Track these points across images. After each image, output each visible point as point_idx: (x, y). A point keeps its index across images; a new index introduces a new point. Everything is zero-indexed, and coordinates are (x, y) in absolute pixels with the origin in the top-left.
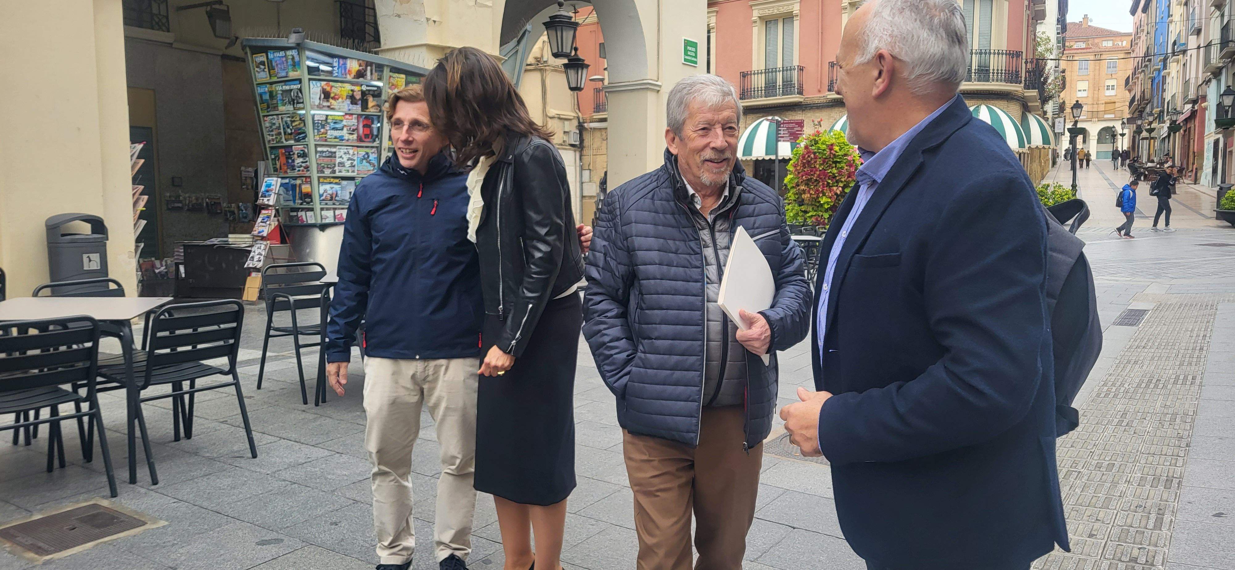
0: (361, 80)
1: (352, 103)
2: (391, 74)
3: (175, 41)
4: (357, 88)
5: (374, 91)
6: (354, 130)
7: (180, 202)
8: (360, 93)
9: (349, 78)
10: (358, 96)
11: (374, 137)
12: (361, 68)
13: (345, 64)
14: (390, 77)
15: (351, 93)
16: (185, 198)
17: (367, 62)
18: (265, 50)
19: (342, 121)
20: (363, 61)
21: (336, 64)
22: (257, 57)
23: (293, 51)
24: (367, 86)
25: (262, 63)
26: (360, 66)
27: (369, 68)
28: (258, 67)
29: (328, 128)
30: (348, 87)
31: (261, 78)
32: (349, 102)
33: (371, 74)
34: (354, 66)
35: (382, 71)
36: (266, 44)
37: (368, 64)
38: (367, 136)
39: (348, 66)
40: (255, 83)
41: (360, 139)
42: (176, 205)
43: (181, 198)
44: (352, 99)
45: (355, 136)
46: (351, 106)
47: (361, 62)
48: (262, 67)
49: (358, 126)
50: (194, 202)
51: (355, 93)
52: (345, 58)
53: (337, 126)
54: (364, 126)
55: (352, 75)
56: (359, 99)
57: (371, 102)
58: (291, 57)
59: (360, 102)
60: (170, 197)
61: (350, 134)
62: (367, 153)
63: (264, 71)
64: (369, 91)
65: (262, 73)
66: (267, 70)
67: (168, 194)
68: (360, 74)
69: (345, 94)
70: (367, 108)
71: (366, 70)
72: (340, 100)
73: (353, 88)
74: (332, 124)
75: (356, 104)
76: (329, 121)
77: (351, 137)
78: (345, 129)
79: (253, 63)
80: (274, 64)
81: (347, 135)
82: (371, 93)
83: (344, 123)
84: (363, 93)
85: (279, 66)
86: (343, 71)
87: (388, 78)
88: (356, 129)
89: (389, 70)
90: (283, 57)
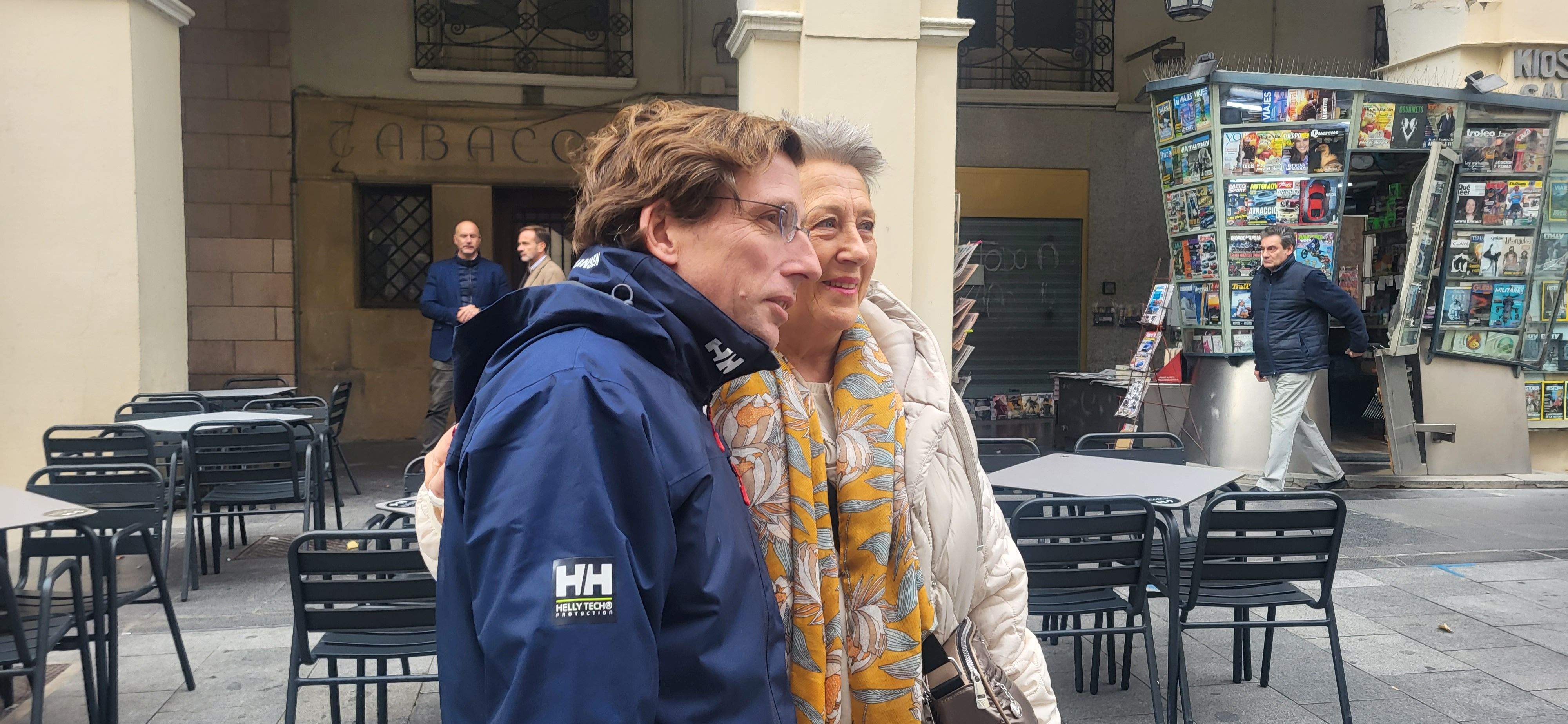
0: (1311, 121)
1: (1292, 161)
2: (1366, 105)
3: (1119, 102)
4: (1302, 136)
5: (1332, 137)
6: (1293, 205)
7: (1111, 315)
8: (1307, 143)
9: (1289, 121)
10: (1303, 148)
11: (1329, 213)
12: (1311, 102)
13: (1284, 99)
14: (1364, 110)
15: (1291, 144)
16: (1118, 311)
17: (1322, 90)
18: (1167, 95)
19: (1273, 191)
20: (1315, 89)
21: (1267, 102)
22: (1161, 107)
23: (1202, 90)
24: (1320, 130)
25: (1167, 115)
26: (1310, 98)
27: (1325, 100)
28: (1162, 121)
29: (1250, 204)
30: (1287, 135)
31: (1166, 137)
32: (1287, 160)
33: (1329, 110)
34: (1298, 100)
35: (1351, 102)
36: (1171, 86)
37: (1325, 93)
38: (1315, 212)
39: (1289, 101)
40: (1158, 145)
41: (1303, 219)
42: (1105, 319)
43: (1113, 310)
44: (1293, 154)
45: (1295, 215)
46: (1290, 165)
47: (1311, 91)
48: (1166, 120)
49: (1300, 196)
50: (1130, 315)
51: (1298, 144)
52: (1285, 89)
53: (1265, 199)
54: (1311, 197)
55: (1295, 116)
56: (1306, 153)
57: (1327, 157)
58: (1199, 100)
59: (1307, 157)
60: (1098, 308)
61: (1286, 210)
62: (1316, 241)
63: (1168, 126)
64: (1323, 137)
65: (1166, 130)
66: (1171, 125)
67: (1096, 305)
68: (1310, 112)
69: (1280, 147)
70: (1319, 167)
71: (1319, 105)
72: (1272, 157)
73: (1295, 136)
74: (1256, 197)
75: (1300, 162)
76: (1251, 193)
77: (1288, 216)
78: (1278, 203)
79: (1156, 116)
80: (1180, 114)
81: (1282, 213)
82: (1328, 140)
83: (1278, 193)
84: (1314, 143)
85: (1185, 116)
86: (1280, 111)
87: (1360, 111)
88: (1298, 202)
89: (1362, 98)
90: (1190, 101)
